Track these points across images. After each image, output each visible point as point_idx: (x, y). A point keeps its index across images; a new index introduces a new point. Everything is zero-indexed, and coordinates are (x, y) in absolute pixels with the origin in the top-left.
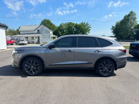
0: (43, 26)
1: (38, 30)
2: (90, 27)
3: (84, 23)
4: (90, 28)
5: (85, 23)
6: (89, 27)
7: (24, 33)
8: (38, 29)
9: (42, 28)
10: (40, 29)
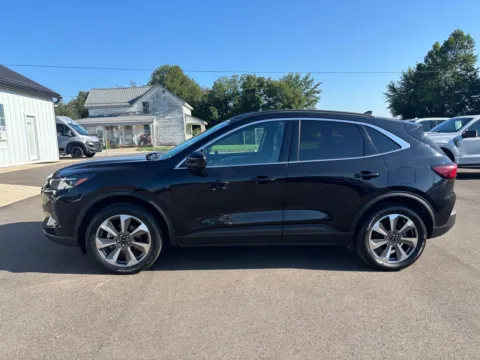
0: (159, 89)
1: (144, 104)
2: (318, 92)
3: (297, 77)
4: (317, 95)
5: (301, 79)
6: (313, 92)
7: (101, 112)
8: (144, 100)
9: (157, 96)
10: (150, 101)
